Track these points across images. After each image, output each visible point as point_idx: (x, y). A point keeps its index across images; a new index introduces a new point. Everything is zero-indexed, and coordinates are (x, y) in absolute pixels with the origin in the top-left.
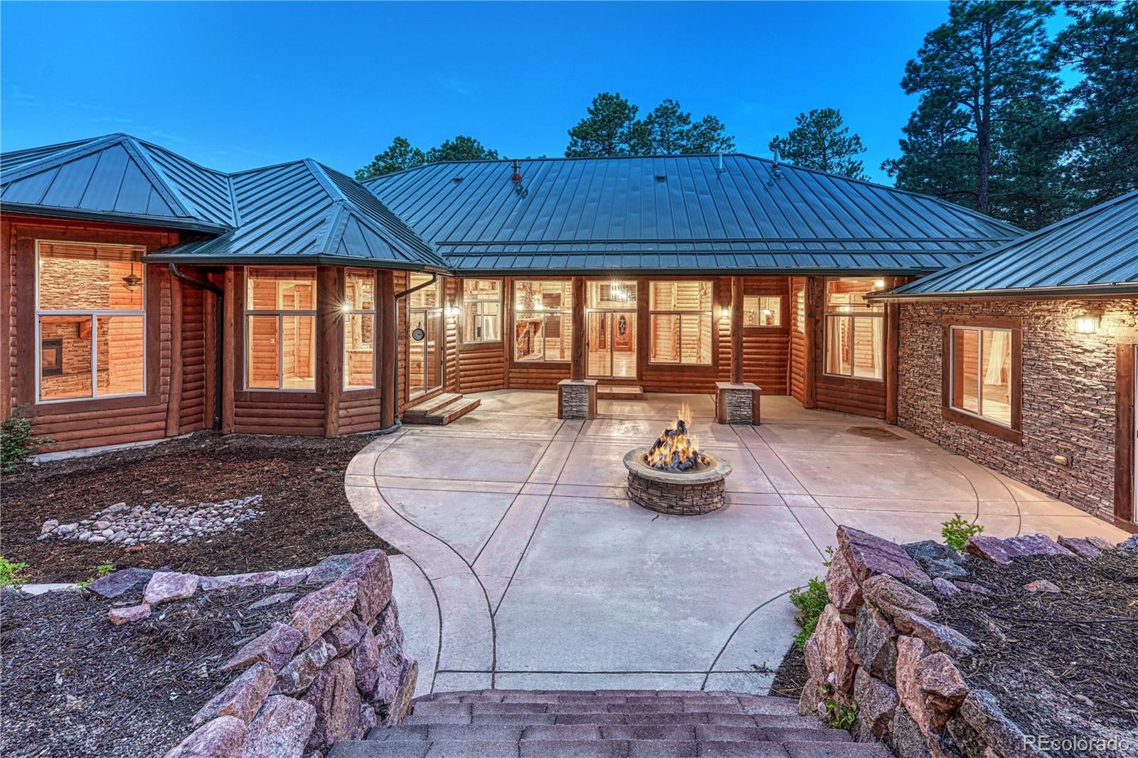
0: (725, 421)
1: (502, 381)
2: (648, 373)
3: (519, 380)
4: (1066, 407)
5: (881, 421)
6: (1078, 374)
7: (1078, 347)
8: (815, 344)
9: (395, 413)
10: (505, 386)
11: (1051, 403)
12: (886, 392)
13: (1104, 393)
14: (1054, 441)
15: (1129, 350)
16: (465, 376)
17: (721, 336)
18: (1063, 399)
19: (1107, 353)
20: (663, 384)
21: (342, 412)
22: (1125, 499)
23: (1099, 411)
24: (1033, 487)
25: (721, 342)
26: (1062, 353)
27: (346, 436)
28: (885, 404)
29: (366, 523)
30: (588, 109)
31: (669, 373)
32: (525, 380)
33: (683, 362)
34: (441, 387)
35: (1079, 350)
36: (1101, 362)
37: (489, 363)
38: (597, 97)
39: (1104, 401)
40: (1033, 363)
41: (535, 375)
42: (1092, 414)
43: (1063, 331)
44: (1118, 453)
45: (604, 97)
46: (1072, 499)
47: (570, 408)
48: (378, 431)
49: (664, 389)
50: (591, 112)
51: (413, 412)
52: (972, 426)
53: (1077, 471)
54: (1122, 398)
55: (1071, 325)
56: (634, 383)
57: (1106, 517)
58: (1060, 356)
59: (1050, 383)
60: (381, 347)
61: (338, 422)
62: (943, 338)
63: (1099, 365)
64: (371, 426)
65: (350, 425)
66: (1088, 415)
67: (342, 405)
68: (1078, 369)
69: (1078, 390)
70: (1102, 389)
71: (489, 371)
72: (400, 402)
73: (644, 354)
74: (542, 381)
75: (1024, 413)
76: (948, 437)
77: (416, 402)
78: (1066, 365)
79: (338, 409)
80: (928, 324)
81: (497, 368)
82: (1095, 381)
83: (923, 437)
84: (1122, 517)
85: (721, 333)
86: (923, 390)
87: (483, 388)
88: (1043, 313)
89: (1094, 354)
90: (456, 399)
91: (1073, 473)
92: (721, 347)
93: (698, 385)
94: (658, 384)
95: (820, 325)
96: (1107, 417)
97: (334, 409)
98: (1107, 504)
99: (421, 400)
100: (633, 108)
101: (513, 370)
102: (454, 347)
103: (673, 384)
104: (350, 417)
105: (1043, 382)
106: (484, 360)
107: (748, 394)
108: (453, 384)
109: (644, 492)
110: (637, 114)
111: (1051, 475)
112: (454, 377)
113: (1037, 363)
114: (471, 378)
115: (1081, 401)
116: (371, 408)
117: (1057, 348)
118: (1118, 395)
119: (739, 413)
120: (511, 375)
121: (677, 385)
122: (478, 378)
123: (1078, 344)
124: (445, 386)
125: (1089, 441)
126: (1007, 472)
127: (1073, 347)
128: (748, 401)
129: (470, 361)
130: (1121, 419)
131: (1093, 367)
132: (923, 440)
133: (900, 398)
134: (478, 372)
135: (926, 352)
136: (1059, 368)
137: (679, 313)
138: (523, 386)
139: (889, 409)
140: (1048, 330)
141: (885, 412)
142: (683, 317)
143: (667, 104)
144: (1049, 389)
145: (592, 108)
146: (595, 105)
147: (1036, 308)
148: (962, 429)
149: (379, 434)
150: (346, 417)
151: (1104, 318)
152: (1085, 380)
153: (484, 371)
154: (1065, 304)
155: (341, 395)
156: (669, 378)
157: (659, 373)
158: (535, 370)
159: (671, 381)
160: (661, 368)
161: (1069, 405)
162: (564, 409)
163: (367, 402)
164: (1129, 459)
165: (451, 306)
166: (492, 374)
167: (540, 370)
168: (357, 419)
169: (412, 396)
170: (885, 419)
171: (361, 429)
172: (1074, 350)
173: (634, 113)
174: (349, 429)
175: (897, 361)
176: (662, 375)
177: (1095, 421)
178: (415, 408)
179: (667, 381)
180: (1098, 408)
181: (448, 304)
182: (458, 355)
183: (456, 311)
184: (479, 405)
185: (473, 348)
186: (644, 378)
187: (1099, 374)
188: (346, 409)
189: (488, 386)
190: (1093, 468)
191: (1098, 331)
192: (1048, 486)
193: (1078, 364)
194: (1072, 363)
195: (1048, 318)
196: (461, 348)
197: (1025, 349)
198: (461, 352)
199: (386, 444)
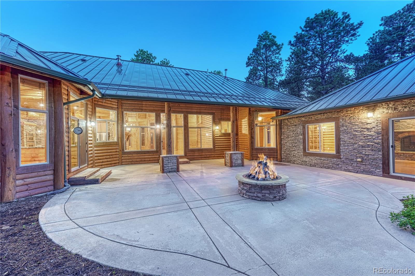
0: (233, 166)
1: (118, 161)
2: (189, 153)
3: (128, 160)
4: (360, 143)
5: (276, 161)
6: (365, 131)
7: (365, 123)
8: (252, 137)
9: (64, 179)
10: (120, 164)
11: (354, 143)
12: (277, 151)
13: (376, 136)
14: (355, 155)
15: (387, 121)
16: (98, 159)
17: (216, 137)
18: (358, 141)
19: (377, 123)
20: (195, 157)
21: (18, 182)
22: (387, 168)
23: (374, 142)
24: (346, 171)
25: (216, 139)
26: (357, 126)
27: (23, 199)
28: (277, 155)
29: (96, 260)
30: (134, 54)
31: (197, 152)
32: (131, 160)
33: (202, 147)
34: (86, 165)
35: (365, 124)
36: (375, 126)
37: (111, 152)
38: (138, 50)
39: (376, 138)
40: (345, 131)
41: (136, 157)
42: (371, 143)
43: (358, 119)
44: (383, 154)
45: (142, 51)
46: (363, 172)
47: (168, 168)
48: (53, 192)
49: (195, 159)
50: (136, 56)
51: (76, 178)
52: (317, 156)
53: (365, 163)
54: (384, 136)
55: (361, 117)
56: (183, 157)
57: (378, 175)
58: (357, 127)
59: (352, 136)
60: (53, 136)
61: (15, 189)
62: (303, 129)
63: (374, 127)
64: (46, 189)
65: (27, 190)
66: (369, 144)
67: (18, 177)
68: (365, 130)
69: (365, 137)
70: (376, 135)
71: (111, 156)
72: (67, 172)
73: (187, 145)
74: (140, 159)
75: (341, 148)
76: (306, 162)
77: (75, 173)
78: (359, 129)
79: (15, 180)
80: (295, 126)
81: (115, 155)
82: (372, 133)
83: (294, 163)
84: (386, 174)
85: (216, 135)
86: (294, 148)
87: (108, 165)
88: (348, 114)
89: (371, 124)
90: (98, 171)
91: (364, 164)
92: (216, 141)
93: (208, 156)
94: (193, 157)
95: (253, 130)
96: (378, 144)
97: (11, 180)
98: (380, 171)
99: (78, 171)
100: (154, 57)
101: (124, 156)
102: (92, 144)
103: (199, 157)
104: (27, 185)
105: (349, 137)
106: (108, 151)
107: (240, 154)
108: (92, 164)
109: (259, 193)
110: (156, 60)
111: (354, 166)
112: (92, 160)
113: (346, 131)
114: (101, 161)
115: (366, 140)
116: (45, 177)
117: (355, 125)
118: (383, 135)
119: (237, 162)
120: (123, 158)
121: (200, 157)
122: (106, 160)
123: (365, 122)
124: (88, 165)
125: (370, 152)
126: (333, 169)
127: (362, 123)
128: (240, 157)
129: (101, 151)
130: (384, 143)
131: (372, 128)
132: (295, 164)
133: (283, 152)
134: (105, 157)
135: (295, 135)
136: (356, 131)
137: (200, 128)
138: (129, 163)
139: (279, 157)
140: (351, 119)
141: (277, 158)
142: (202, 129)
143: (165, 60)
144: (352, 139)
145: (136, 54)
146: (137, 53)
147: (346, 113)
148: (312, 158)
149: (54, 194)
150: (23, 185)
151: (376, 112)
152: (368, 133)
153: (108, 157)
154: (358, 110)
155: (18, 169)
156: (197, 154)
157: (193, 152)
158: (136, 155)
159: (198, 155)
160: (193, 151)
161: (361, 142)
162: (165, 169)
163: (42, 173)
164: (388, 155)
165: (90, 121)
166: (113, 158)
167: (138, 155)
168: (33, 186)
169: (73, 169)
170: (277, 160)
171: (37, 192)
172: (363, 124)
173: (154, 59)
174: (26, 193)
175: (281, 140)
176: (194, 153)
177: (372, 145)
178: (76, 176)
179: (196, 156)
180: (374, 141)
181: (88, 119)
182: (93, 148)
183: (93, 124)
184: (111, 173)
185: (102, 144)
186: (187, 155)
187: (374, 130)
188: (23, 179)
189: (111, 164)
190: (372, 160)
191: (374, 116)
192: (353, 170)
193: (364, 128)
194: (362, 128)
195: (351, 116)
196: (96, 145)
197: (341, 127)
198: (95, 146)
199: (65, 198)
